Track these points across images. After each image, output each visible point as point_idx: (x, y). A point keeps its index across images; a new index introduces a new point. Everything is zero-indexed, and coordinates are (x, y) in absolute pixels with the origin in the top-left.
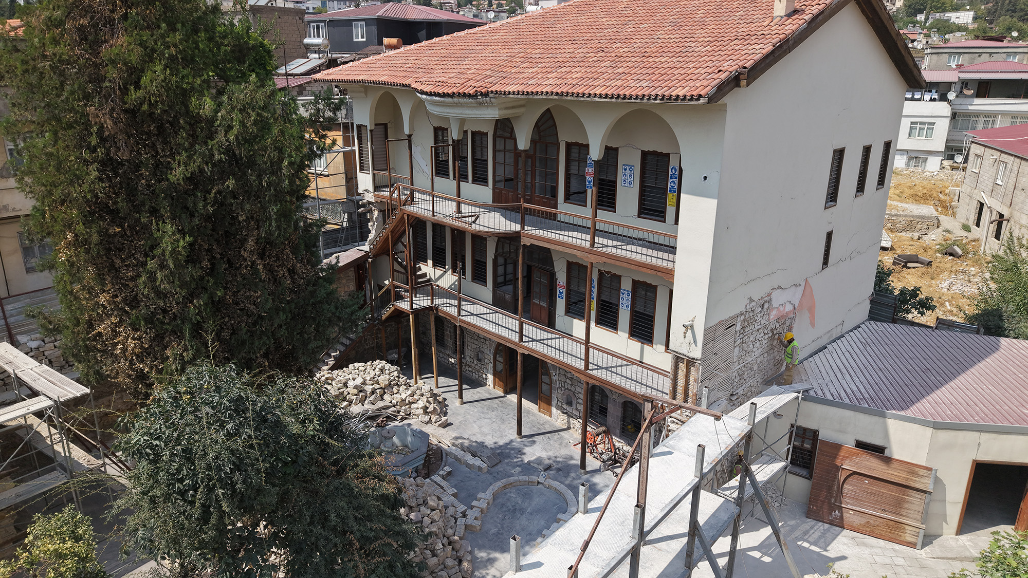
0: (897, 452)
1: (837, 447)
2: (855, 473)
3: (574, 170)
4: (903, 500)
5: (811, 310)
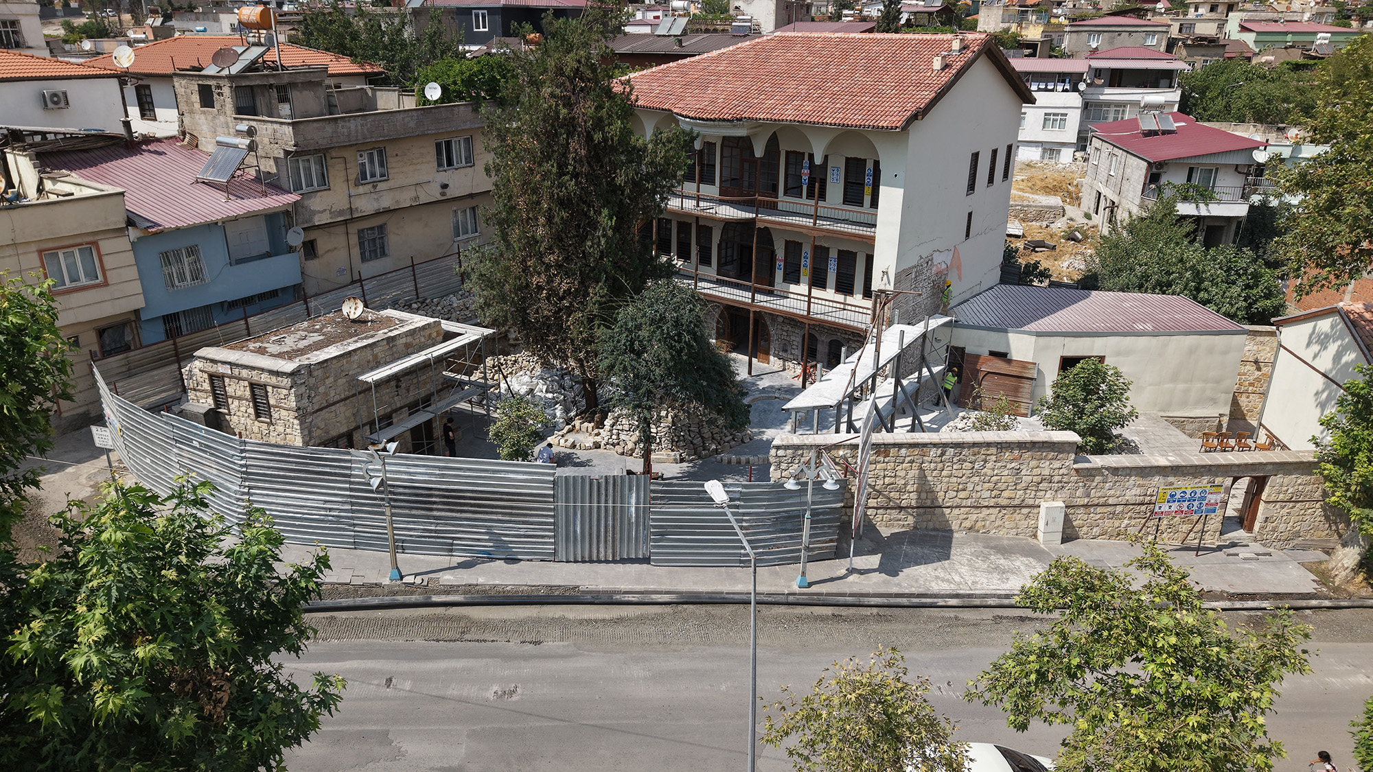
0: (1015, 355)
1: (978, 357)
2: (989, 373)
3: (791, 171)
4: (1019, 386)
5: (959, 268)
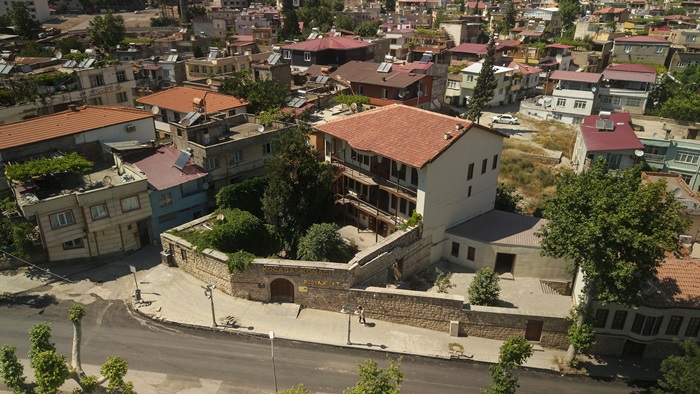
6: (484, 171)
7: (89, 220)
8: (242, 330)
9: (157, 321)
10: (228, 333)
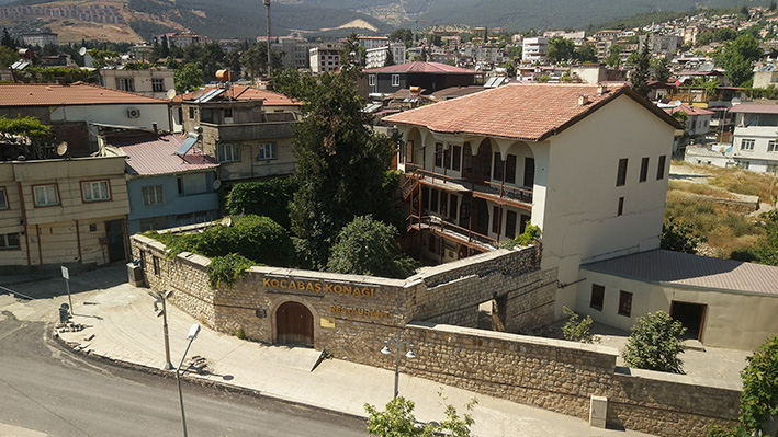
6: (643, 178)
7: (29, 206)
8: (212, 378)
9: (79, 353)
10: (188, 381)
